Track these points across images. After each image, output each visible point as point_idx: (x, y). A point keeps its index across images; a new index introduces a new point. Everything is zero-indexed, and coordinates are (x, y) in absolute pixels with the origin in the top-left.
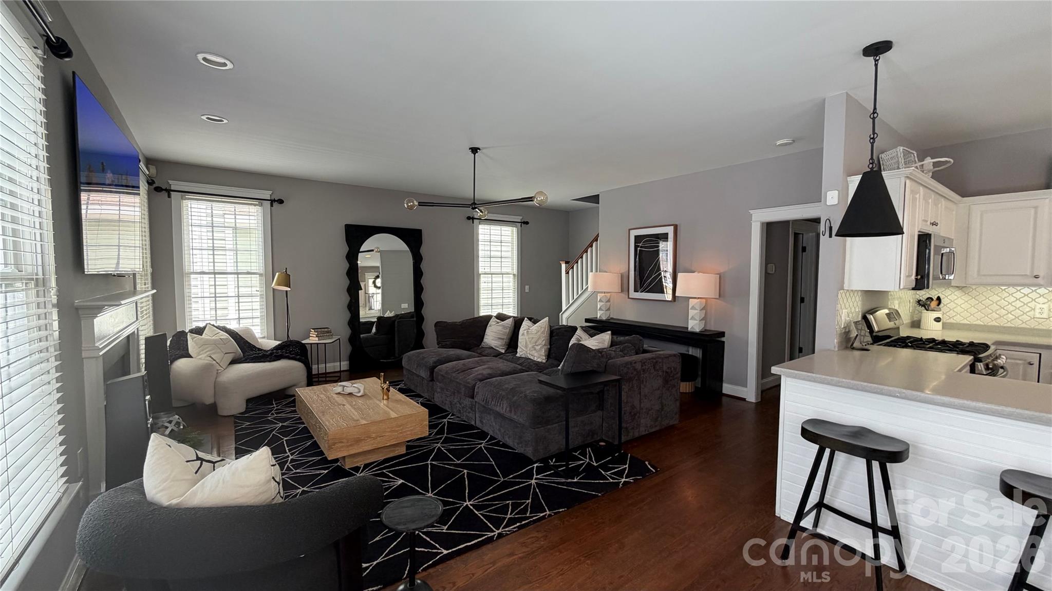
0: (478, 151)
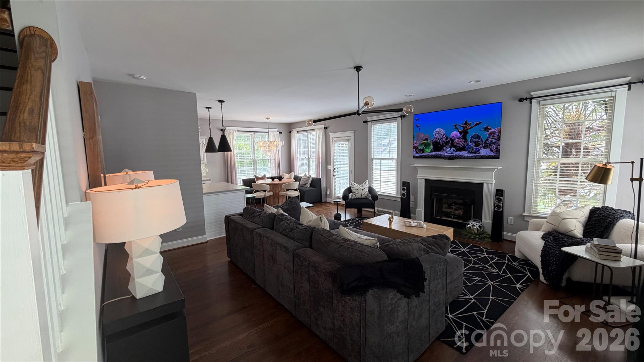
0: (361, 69)
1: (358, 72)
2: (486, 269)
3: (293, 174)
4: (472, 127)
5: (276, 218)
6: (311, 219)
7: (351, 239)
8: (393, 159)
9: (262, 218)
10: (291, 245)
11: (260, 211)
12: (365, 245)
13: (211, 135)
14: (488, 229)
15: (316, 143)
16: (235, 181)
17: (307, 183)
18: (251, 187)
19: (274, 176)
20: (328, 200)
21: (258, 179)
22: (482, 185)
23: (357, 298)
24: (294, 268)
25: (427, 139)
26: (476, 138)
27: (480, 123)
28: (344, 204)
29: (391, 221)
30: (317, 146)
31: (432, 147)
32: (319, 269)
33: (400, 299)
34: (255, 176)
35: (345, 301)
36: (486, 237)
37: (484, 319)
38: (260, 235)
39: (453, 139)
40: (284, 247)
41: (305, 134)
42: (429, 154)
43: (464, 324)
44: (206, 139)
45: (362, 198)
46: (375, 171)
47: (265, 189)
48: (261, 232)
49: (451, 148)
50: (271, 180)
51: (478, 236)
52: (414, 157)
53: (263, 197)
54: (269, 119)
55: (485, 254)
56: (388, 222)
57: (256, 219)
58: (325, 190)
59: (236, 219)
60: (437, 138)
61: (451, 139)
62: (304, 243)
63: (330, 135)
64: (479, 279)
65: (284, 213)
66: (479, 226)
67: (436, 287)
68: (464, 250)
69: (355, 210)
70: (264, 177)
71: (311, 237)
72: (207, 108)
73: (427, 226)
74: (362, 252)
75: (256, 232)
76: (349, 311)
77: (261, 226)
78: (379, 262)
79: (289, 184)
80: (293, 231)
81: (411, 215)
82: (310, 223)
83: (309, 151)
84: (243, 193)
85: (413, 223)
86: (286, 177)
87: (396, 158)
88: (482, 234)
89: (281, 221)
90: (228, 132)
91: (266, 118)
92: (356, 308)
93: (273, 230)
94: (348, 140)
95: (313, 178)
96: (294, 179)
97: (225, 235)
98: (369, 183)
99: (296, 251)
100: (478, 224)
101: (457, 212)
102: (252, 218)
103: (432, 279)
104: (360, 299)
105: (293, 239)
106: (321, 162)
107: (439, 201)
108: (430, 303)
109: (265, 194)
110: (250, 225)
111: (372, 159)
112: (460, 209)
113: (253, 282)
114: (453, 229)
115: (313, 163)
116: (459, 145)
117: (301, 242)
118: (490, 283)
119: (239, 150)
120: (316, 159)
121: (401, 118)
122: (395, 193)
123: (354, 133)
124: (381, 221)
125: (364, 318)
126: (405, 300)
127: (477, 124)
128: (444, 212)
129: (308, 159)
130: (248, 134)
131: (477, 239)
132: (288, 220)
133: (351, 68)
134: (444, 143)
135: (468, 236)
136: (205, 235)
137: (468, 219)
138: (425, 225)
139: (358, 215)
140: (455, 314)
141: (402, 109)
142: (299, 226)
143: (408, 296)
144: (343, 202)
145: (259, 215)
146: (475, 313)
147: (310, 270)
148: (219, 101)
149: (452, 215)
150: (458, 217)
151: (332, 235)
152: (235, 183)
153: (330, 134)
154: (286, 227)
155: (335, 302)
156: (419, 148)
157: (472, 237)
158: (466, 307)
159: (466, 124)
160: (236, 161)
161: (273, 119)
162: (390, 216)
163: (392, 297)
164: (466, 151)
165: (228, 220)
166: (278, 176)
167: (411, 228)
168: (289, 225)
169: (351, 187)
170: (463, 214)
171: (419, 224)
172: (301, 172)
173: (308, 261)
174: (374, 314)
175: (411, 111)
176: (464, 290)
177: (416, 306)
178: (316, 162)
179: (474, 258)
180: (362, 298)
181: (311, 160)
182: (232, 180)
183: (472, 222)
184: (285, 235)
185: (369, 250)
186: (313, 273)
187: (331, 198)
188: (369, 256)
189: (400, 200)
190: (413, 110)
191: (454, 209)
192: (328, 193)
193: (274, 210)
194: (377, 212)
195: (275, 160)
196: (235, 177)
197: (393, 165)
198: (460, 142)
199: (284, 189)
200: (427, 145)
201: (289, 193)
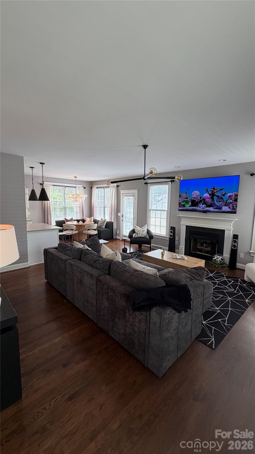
0: (147, 147)
1: (145, 149)
2: (226, 289)
3: (93, 218)
4: (217, 191)
5: (83, 252)
6: (109, 253)
7: (139, 269)
8: (164, 211)
9: (72, 251)
10: (95, 273)
11: (71, 246)
12: (150, 275)
13: (33, 188)
14: (227, 261)
15: (110, 197)
16: (50, 222)
17: (103, 225)
18: (62, 226)
19: (79, 219)
20: (118, 237)
21: (68, 221)
22: (224, 231)
23: (144, 313)
24: (97, 290)
25: (187, 198)
26: (220, 199)
27: (223, 189)
28: (130, 240)
29: (163, 255)
30: (111, 199)
31: (190, 203)
32: (116, 291)
33: (174, 314)
34: (65, 218)
35: (135, 315)
36: (226, 266)
37: (226, 324)
38: (71, 264)
39: (205, 198)
40: (90, 274)
41: (103, 190)
42: (188, 208)
43: (213, 328)
44: (29, 190)
45: (142, 237)
46: (151, 218)
47: (72, 229)
48: (72, 263)
49: (203, 205)
50: (77, 222)
51: (220, 266)
52: (179, 210)
53: (71, 234)
54: (77, 178)
55: (225, 278)
56: (161, 255)
57: (68, 252)
58: (116, 230)
59: (52, 251)
60: (194, 197)
61: (203, 199)
62: (104, 271)
63: (120, 192)
64: (222, 296)
65: (89, 249)
66: (221, 259)
67: (197, 304)
68: (211, 275)
69: (137, 246)
70: (71, 220)
71: (110, 267)
72: (31, 167)
73: (187, 258)
74: (148, 280)
75: (68, 262)
76: (137, 321)
77: (71, 258)
78: (160, 287)
79: (90, 226)
80: (96, 262)
81: (176, 250)
82: (108, 257)
83: (105, 202)
84: (57, 232)
85: (178, 256)
86: (88, 220)
87: (167, 210)
88: (223, 264)
89: (87, 255)
90: (46, 185)
91: (75, 177)
92: (143, 320)
93: (81, 261)
94: (133, 196)
95: (107, 221)
96: (93, 221)
97: (44, 262)
98: (148, 227)
99: (99, 277)
100: (221, 258)
101: (206, 249)
102: (64, 251)
103: (195, 298)
104: (146, 313)
105: (96, 268)
106: (113, 210)
107: (195, 240)
108: (193, 315)
109: (72, 232)
110: (64, 257)
111: (150, 210)
112: (209, 247)
113: (65, 298)
114: (204, 260)
115: (108, 211)
116: (208, 203)
117: (102, 271)
118: (229, 299)
119: (53, 199)
120: (110, 208)
121: (171, 182)
122: (165, 234)
123: (138, 191)
124: (156, 254)
125: (149, 327)
126: (177, 314)
127: (221, 190)
128: (198, 248)
129: (104, 207)
130: (61, 188)
131: (219, 268)
132: (92, 254)
133: (140, 146)
134: (198, 201)
135: (214, 266)
136: (28, 262)
137: (214, 254)
138: (186, 258)
139: (139, 249)
140: (207, 321)
141: (175, 177)
142: (100, 259)
143: (179, 311)
144: (129, 240)
145: (70, 249)
146: (220, 320)
147: (109, 291)
148: (41, 163)
149: (203, 250)
150: (207, 252)
151: (125, 266)
152: (50, 223)
153: (120, 190)
154: (90, 259)
155: (127, 315)
156: (181, 204)
157: (216, 266)
158: (214, 316)
159: (214, 189)
160: (51, 207)
161: (80, 178)
162: (162, 250)
163: (169, 312)
164: (213, 207)
165: (46, 252)
166: (82, 219)
167: (177, 260)
168: (93, 257)
169: (135, 229)
170: (210, 250)
171: (182, 257)
172: (98, 216)
173: (108, 285)
174: (156, 325)
175: (180, 179)
176: (212, 304)
177: (184, 318)
178: (110, 210)
179: (218, 281)
180: (148, 313)
181: (106, 208)
182: (48, 221)
183: (217, 256)
184: (90, 265)
185: (152, 278)
186: (112, 294)
187: (120, 236)
188: (153, 283)
189: (168, 239)
190: (182, 178)
191: (204, 247)
192: (118, 232)
193: (81, 246)
194: (152, 247)
195: (80, 207)
196: (50, 219)
197: (164, 215)
198: (209, 201)
199: (86, 229)
200: (187, 202)
201: (90, 232)
